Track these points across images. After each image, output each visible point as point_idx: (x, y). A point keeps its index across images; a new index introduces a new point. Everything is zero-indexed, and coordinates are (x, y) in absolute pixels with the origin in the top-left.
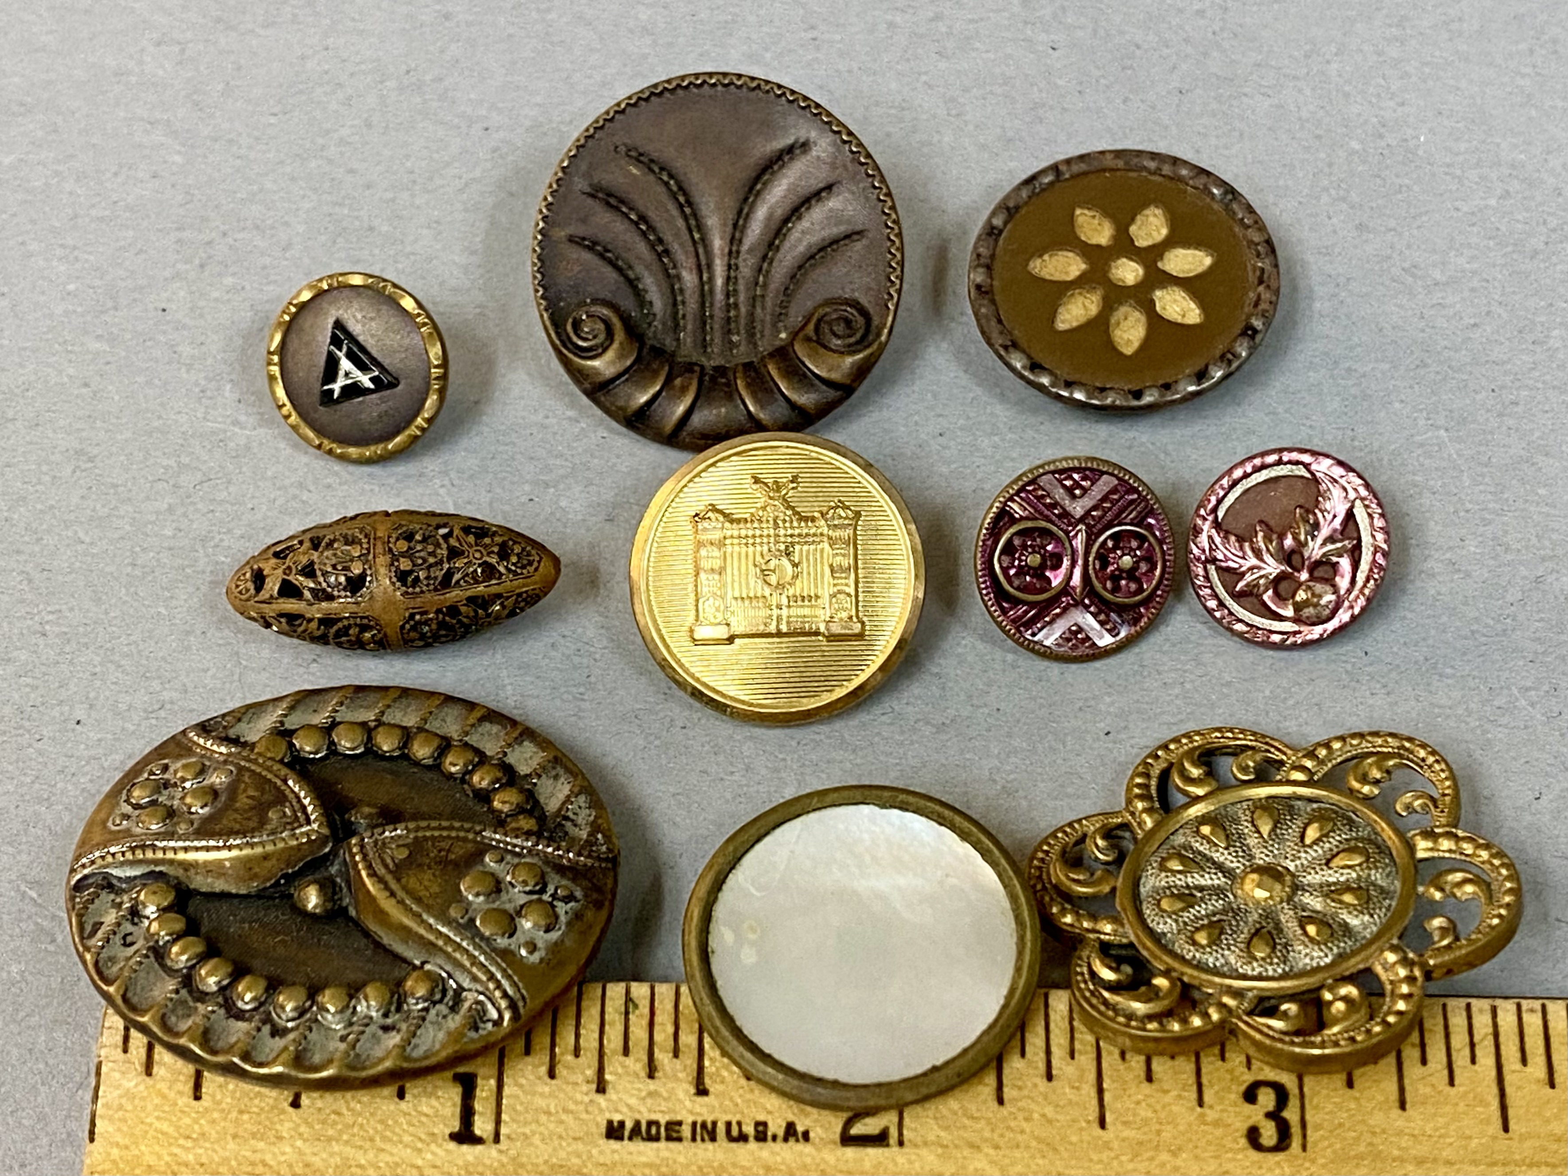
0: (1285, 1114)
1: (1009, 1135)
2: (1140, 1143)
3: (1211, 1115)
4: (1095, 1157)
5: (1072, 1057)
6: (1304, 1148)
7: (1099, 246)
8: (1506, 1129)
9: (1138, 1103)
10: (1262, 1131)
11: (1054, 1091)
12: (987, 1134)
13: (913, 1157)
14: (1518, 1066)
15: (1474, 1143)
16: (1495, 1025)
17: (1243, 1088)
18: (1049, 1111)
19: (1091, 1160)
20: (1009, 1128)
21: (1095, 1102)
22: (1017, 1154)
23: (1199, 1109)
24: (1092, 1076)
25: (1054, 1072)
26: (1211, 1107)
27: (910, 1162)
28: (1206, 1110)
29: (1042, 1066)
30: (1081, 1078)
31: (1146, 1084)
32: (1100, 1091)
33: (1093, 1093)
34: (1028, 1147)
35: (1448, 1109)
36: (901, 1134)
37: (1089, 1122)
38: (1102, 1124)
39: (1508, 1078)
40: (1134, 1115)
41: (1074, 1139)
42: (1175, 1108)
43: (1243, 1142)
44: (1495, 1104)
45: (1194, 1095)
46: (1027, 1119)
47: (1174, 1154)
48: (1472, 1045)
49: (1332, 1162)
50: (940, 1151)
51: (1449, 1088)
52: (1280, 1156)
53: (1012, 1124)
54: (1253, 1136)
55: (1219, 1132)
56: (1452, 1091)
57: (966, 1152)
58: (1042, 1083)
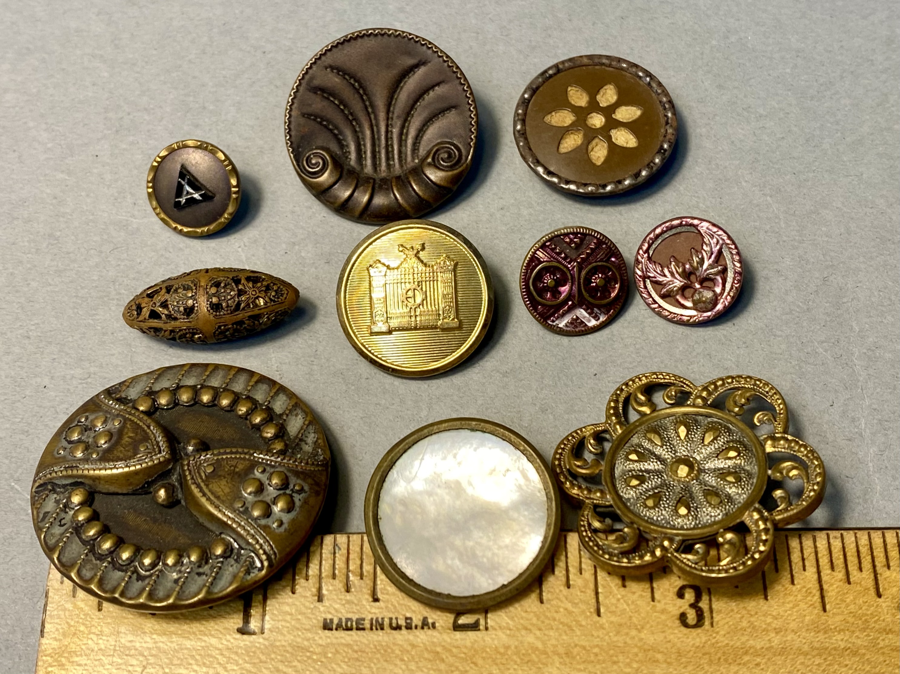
0: (701, 605)
1: (547, 621)
2: (620, 625)
3: (659, 606)
4: (595, 634)
5: (581, 573)
6: (712, 625)
7: (581, 107)
8: (825, 610)
9: (618, 600)
10: (688, 615)
11: (571, 595)
12: (534, 621)
13: (494, 636)
14: (829, 571)
15: (807, 618)
16: (816, 547)
17: (676, 590)
18: (569, 606)
19: (593, 635)
20: (547, 617)
21: (594, 601)
22: (551, 633)
23: (652, 603)
24: (592, 586)
25: (571, 582)
26: (659, 602)
27: (493, 639)
28: (656, 603)
29: (564, 579)
30: (586, 586)
31: (623, 589)
32: (597, 593)
33: (593, 594)
34: (557, 629)
35: (791, 598)
36: (486, 623)
37: (591, 612)
38: (599, 615)
39: (824, 578)
40: (616, 607)
41: (584, 623)
42: (638, 602)
43: (678, 622)
44: (818, 594)
45: (649, 595)
46: (557, 612)
47: (639, 631)
48: (803, 560)
49: (728, 633)
50: (508, 632)
51: (791, 586)
52: (699, 630)
53: (548, 614)
54: (683, 617)
55: (663, 617)
56: (794, 588)
57: (523, 632)
58: (565, 591)
